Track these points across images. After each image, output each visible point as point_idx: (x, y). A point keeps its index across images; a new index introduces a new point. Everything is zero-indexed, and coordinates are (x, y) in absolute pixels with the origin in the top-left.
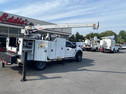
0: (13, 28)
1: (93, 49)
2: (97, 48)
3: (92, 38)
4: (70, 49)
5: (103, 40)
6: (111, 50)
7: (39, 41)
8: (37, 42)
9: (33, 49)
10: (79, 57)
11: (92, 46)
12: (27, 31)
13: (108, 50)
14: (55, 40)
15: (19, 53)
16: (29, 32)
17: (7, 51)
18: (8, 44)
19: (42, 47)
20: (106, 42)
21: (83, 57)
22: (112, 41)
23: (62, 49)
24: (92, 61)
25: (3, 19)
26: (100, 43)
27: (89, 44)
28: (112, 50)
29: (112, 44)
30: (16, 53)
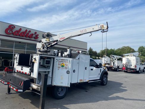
0: (20, 42)
1: (114, 68)
2: (118, 67)
3: (112, 55)
4: (94, 68)
5: (126, 57)
6: (136, 69)
7: (60, 59)
8: (57, 59)
9: (51, 70)
10: (104, 79)
11: (112, 65)
12: (45, 45)
13: (133, 69)
14: (77, 58)
15: (33, 75)
16: (46, 46)
17: (15, 72)
18: (17, 63)
19: (63, 66)
20: (129, 60)
21: (108, 80)
22: (137, 59)
23: (86, 69)
24: (120, 84)
25: (9, 31)
26: (122, 61)
27: (109, 62)
28: (138, 70)
29: (137, 62)
30: (28, 75)
